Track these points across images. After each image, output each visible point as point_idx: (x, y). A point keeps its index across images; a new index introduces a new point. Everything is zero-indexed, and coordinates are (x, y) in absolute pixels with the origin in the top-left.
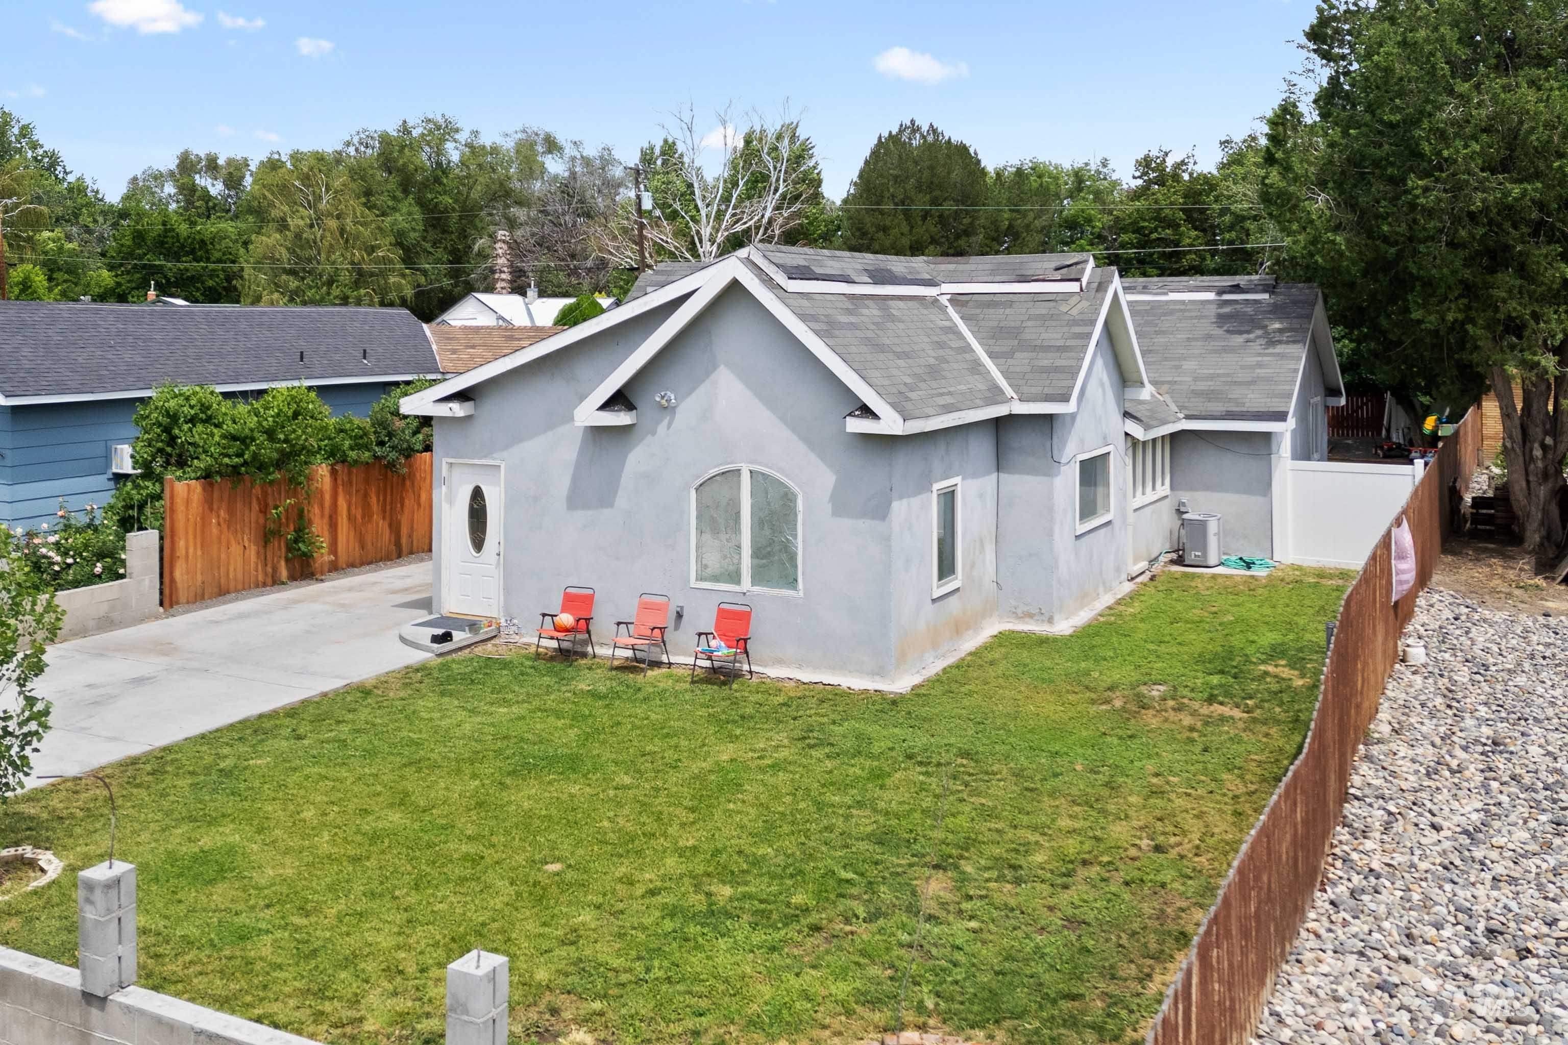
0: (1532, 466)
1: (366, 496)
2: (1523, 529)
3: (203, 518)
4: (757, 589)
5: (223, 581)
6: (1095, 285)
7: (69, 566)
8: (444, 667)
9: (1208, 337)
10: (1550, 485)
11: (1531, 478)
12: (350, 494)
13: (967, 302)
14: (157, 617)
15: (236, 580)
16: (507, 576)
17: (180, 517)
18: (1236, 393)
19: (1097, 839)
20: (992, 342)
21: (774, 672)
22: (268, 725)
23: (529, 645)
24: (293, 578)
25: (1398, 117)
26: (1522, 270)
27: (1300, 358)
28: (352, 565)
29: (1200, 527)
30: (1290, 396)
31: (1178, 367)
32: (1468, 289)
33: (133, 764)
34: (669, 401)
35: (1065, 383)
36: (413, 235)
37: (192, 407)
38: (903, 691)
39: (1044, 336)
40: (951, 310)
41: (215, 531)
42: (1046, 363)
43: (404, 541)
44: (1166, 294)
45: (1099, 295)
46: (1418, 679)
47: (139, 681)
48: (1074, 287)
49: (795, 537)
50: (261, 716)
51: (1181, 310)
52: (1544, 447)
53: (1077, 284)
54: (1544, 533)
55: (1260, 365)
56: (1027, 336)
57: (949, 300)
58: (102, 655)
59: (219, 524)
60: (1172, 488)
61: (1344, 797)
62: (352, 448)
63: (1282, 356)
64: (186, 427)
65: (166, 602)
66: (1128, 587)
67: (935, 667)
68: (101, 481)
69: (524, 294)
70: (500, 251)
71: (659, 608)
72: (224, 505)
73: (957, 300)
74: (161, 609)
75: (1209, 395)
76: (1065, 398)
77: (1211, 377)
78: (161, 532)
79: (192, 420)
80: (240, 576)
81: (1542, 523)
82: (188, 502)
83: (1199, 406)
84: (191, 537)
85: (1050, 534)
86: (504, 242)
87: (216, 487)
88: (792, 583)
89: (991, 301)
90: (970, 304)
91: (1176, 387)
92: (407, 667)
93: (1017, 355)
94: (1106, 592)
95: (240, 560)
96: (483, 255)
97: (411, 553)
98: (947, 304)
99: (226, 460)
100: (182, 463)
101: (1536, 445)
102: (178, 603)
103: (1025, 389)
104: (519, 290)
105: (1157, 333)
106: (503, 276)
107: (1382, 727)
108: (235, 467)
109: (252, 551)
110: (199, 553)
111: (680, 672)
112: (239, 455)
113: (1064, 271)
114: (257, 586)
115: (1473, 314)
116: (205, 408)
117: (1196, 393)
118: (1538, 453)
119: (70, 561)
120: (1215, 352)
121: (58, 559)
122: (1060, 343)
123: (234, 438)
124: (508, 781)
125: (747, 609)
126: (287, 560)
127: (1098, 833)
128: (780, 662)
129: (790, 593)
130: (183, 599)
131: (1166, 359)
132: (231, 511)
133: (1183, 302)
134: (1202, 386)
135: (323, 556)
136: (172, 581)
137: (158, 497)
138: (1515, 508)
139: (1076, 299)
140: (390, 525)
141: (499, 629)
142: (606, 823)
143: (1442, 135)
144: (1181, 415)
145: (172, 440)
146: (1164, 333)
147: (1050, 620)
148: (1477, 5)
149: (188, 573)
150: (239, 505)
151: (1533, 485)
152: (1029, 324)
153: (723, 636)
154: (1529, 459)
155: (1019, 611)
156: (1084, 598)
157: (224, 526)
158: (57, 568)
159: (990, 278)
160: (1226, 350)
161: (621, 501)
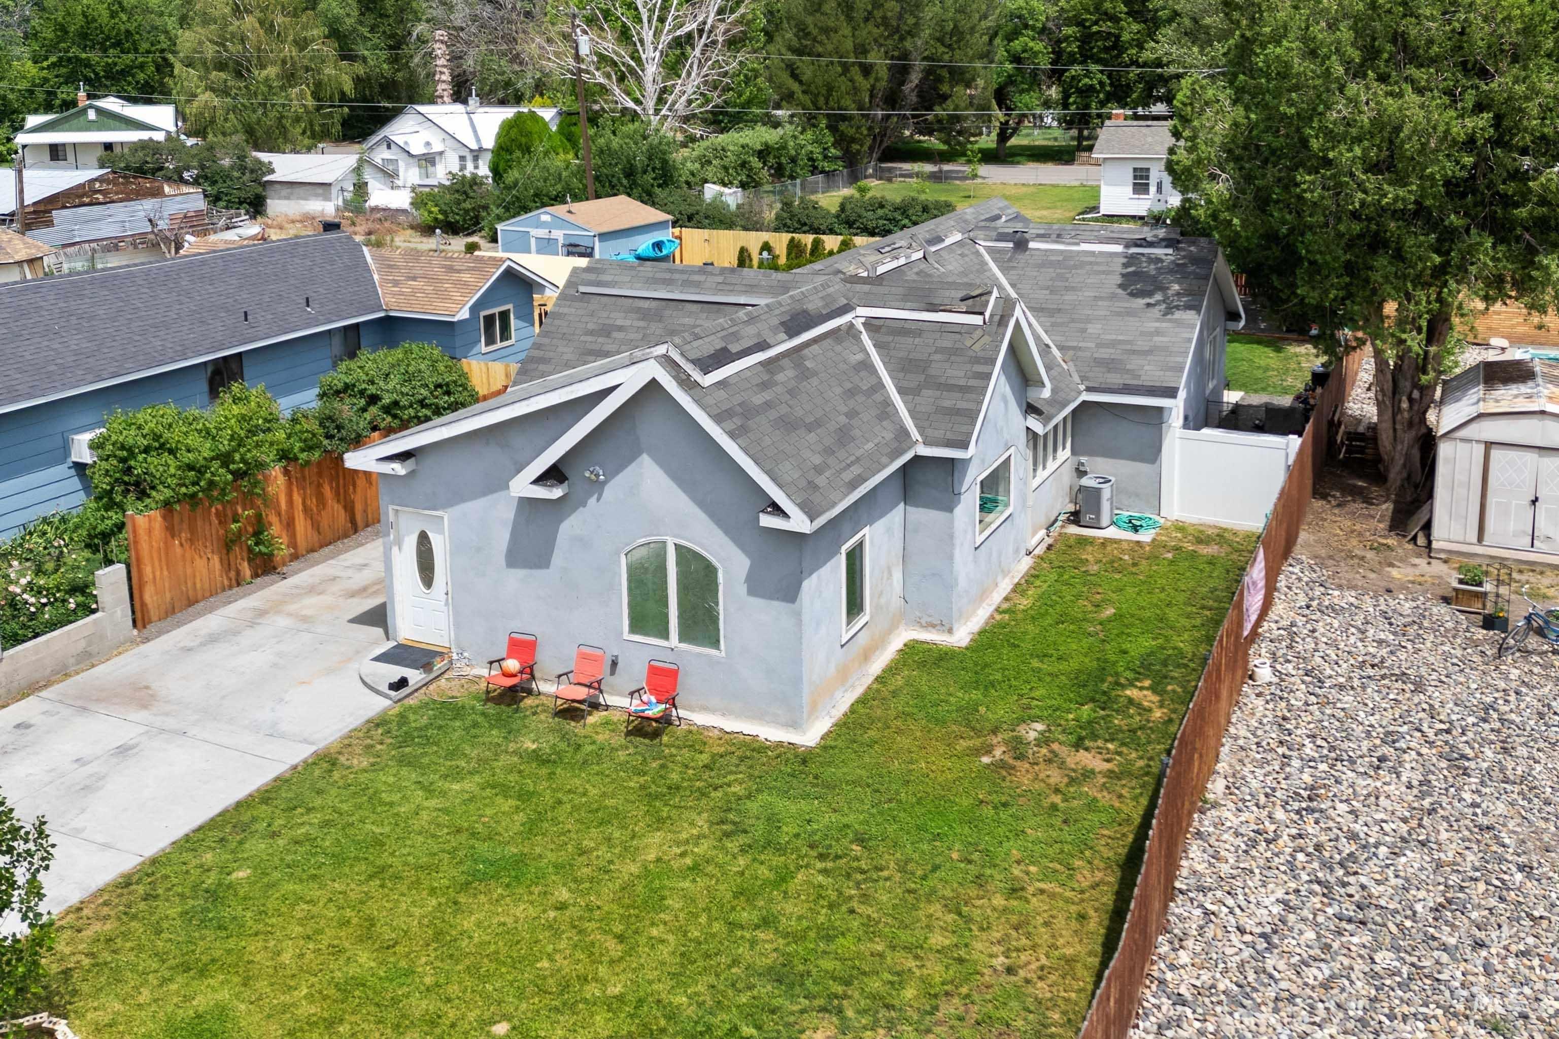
0: (1399, 417)
1: (319, 486)
2: (1387, 469)
3: (166, 543)
4: (684, 646)
5: (191, 593)
6: (997, 318)
7: (44, 605)
8: (402, 718)
9: (1113, 297)
10: (1413, 433)
11: (1398, 427)
12: (304, 489)
13: (880, 327)
14: (134, 642)
15: (203, 589)
16: (456, 614)
17: (144, 546)
18: (1134, 363)
19: (961, 961)
20: (901, 375)
21: (700, 719)
22: (246, 817)
23: (480, 677)
24: (256, 575)
25: (1293, 111)
26: (1399, 256)
27: (1194, 327)
28: (312, 550)
29: (1095, 494)
30: (1181, 370)
31: (1084, 331)
32: (1349, 268)
33: (128, 884)
34: (597, 475)
35: (964, 429)
36: (349, 21)
37: (144, 436)
38: (812, 744)
39: (950, 372)
40: (865, 337)
41: (178, 550)
42: (947, 403)
43: (359, 517)
44: (1078, 244)
45: (1001, 330)
46: (1260, 702)
47: (123, 751)
48: (977, 320)
49: (717, 604)
50: (239, 805)
51: (1091, 263)
52: (1411, 400)
53: (981, 317)
54: (1405, 475)
55: (1158, 333)
56: (932, 371)
57: (864, 324)
58: (85, 709)
59: (181, 545)
60: (1074, 452)
61: (1170, 894)
62: (302, 450)
63: (1178, 322)
64: (141, 457)
65: (139, 623)
66: (1026, 563)
67: (844, 701)
68: (62, 470)
69: (465, 102)
70: (439, 52)
71: (595, 659)
72: (185, 526)
73: (871, 324)
74: (135, 632)
75: (1110, 365)
76: (965, 445)
77: (1113, 344)
78: (128, 567)
79: (147, 450)
80: (207, 586)
81: (1404, 465)
82: (150, 531)
83: (1102, 377)
84: (157, 563)
85: (951, 557)
86: (442, 42)
87: (176, 515)
88: (715, 644)
89: (902, 329)
90: (883, 330)
91: (1080, 353)
92: (368, 721)
93: (925, 392)
94: (1004, 577)
95: (205, 572)
96: (422, 41)
97: (367, 526)
98: (862, 329)
99: (184, 490)
100: (142, 495)
101: (1404, 398)
102: (150, 622)
103: (929, 432)
104: (460, 95)
105: (1067, 289)
106: (444, 78)
107: (1216, 787)
108: (193, 496)
109: (216, 560)
110: (166, 573)
111: (616, 716)
112: (194, 484)
113: (970, 302)
114: (224, 590)
115: (1354, 289)
116: (157, 437)
117: (1099, 362)
118: (1405, 405)
119: (44, 600)
120: (1119, 314)
121: (33, 600)
122: (962, 382)
123: (190, 467)
124: (462, 899)
125: (674, 667)
126: (250, 560)
127: (962, 953)
128: (704, 709)
129: (713, 652)
130: (154, 618)
131: (1073, 321)
132: (192, 530)
133: (1092, 253)
134: (1104, 353)
135: (283, 550)
136: (143, 604)
137: (121, 527)
138: (1381, 449)
139: (979, 332)
140: (345, 508)
141: (451, 662)
142: (545, 964)
143: (1329, 135)
144: (1082, 387)
145: (128, 471)
146: (1073, 289)
147: (950, 631)
148: (1373, 6)
149: (157, 593)
150: (199, 523)
151: (1399, 433)
152: (937, 357)
153: (653, 690)
154: (1397, 409)
155: (923, 622)
156: (983, 595)
157: (187, 546)
158: (33, 609)
159: (902, 304)
160: (1130, 313)
161: (557, 559)
